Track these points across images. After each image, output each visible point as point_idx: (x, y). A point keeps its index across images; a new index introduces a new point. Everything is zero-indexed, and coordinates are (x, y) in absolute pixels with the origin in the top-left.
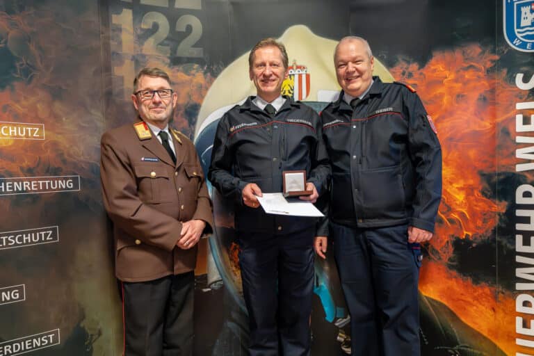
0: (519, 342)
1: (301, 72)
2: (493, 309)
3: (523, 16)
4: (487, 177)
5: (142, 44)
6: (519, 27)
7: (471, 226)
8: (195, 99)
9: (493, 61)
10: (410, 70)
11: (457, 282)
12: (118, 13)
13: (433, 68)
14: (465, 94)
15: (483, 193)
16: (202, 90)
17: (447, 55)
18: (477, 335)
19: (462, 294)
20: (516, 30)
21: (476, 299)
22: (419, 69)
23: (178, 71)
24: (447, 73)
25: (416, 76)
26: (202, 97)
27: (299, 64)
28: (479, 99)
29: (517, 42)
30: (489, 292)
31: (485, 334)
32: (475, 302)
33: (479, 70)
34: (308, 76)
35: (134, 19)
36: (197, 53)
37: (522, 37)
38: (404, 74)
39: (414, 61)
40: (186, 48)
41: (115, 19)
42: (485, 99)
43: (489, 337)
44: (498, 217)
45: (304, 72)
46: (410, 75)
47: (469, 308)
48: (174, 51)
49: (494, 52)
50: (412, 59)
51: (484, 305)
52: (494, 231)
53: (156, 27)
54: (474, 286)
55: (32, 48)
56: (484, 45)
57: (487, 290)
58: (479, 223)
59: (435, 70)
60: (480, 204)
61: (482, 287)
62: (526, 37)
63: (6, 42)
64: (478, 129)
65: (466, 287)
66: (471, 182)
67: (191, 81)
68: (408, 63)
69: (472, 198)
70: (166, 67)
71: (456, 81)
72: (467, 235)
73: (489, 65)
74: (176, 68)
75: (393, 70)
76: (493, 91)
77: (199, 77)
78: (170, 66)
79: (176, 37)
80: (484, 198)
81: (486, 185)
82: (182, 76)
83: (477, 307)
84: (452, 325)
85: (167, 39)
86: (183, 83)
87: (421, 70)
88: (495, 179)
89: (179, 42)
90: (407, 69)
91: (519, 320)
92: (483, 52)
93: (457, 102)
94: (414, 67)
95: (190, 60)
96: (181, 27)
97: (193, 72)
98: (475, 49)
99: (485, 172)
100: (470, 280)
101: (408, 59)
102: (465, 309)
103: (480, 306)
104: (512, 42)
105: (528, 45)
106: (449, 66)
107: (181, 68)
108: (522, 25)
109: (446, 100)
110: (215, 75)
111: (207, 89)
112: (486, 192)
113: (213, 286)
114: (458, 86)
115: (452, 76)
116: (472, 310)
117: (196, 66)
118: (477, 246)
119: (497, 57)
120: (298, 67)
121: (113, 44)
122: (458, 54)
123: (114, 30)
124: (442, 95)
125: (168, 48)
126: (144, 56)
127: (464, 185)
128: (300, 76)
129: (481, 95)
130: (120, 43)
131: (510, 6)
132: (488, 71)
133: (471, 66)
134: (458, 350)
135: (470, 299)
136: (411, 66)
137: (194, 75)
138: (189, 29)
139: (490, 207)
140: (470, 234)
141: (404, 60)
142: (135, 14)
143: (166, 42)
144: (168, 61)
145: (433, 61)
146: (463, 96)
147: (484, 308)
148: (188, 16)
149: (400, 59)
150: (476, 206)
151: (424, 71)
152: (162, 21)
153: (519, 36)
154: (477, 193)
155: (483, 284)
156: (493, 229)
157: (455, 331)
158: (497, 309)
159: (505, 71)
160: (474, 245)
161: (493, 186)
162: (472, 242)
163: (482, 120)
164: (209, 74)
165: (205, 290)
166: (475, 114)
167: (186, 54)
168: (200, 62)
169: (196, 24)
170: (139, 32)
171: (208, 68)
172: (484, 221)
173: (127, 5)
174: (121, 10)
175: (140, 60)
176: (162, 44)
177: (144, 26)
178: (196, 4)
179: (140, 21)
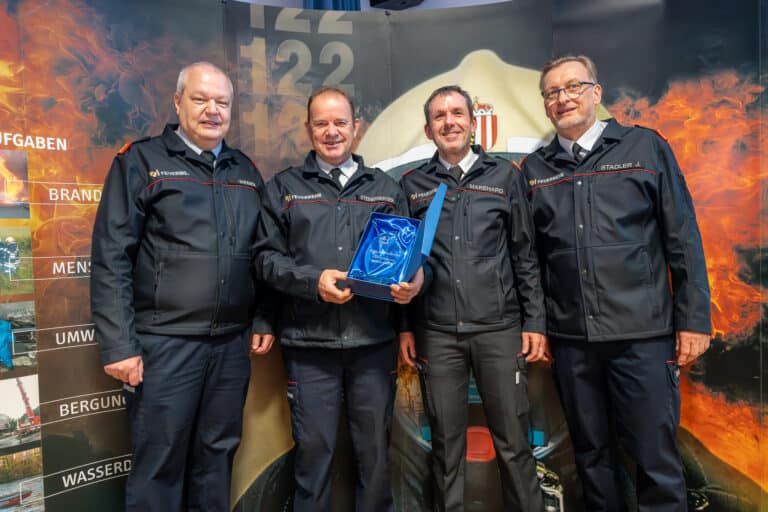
1: (484, 114)
2: (756, 438)
4: (746, 254)
5: (276, 82)
7: (724, 321)
9: (755, 94)
10: (637, 108)
11: (704, 399)
12: (247, 44)
13: (669, 104)
14: (714, 139)
15: (741, 277)
17: (690, 87)
18: (732, 473)
19: (711, 416)
21: (730, 422)
22: (650, 106)
24: (689, 111)
25: (645, 115)
27: (482, 102)
28: (735, 147)
30: (749, 414)
31: (745, 471)
32: (730, 427)
33: (735, 107)
34: (494, 119)
35: (267, 51)
38: (628, 113)
39: (642, 96)
41: (244, 51)
42: (743, 146)
43: (751, 477)
44: (762, 310)
45: (489, 113)
46: (637, 115)
47: (719, 434)
49: (756, 81)
50: (639, 94)
51: (741, 431)
52: (757, 330)
53: (294, 59)
54: (728, 404)
55: (146, 92)
56: (743, 72)
57: (747, 410)
58: (736, 317)
59: (671, 108)
60: (737, 292)
61: (740, 407)
63: (117, 87)
64: (735, 188)
65: (716, 405)
66: (724, 261)
68: (635, 98)
69: (725, 283)
71: (702, 122)
72: (718, 334)
73: (749, 99)
75: (612, 108)
76: (754, 135)
79: (320, 71)
80: (743, 284)
81: (746, 266)
83: (732, 434)
84: (696, 459)
85: (308, 74)
87: (652, 109)
88: (759, 257)
89: (323, 78)
90: (632, 106)
92: (742, 82)
93: (704, 151)
94: (643, 103)
96: (326, 58)
98: (729, 78)
99: (745, 247)
100: (721, 396)
101: (633, 92)
102: (715, 436)
103: (736, 433)
106: (691, 101)
109: (687, 148)
110: (370, 120)
111: (360, 138)
112: (746, 275)
114: (705, 129)
115: (696, 116)
116: (725, 437)
118: (732, 350)
119: (761, 89)
120: (481, 107)
121: (241, 83)
122: (704, 85)
123: (242, 66)
124: (682, 142)
126: (279, 97)
127: (715, 265)
128: (484, 118)
129: (737, 141)
130: (250, 82)
132: (748, 108)
133: (724, 102)
134: (706, 493)
135: (722, 423)
136: (638, 101)
138: (337, 60)
139: (751, 296)
140: (722, 332)
141: (629, 94)
142: (268, 43)
143: (308, 78)
145: (669, 95)
146: (712, 143)
147: (742, 435)
148: (335, 43)
149: (623, 94)
150: (731, 294)
151: (657, 109)
152: (302, 50)
154: (732, 276)
155: (741, 402)
156: (755, 325)
157: (701, 466)
158: (760, 436)
160: (728, 348)
161: (755, 267)
162: (725, 344)
163: (740, 174)
166: (731, 168)
169: (345, 53)
170: (273, 66)
171: (361, 110)
172: (743, 316)
173: (259, 33)
174: (252, 40)
175: (275, 102)
176: (302, 81)
177: (280, 59)
178: (346, 28)
179: (275, 52)
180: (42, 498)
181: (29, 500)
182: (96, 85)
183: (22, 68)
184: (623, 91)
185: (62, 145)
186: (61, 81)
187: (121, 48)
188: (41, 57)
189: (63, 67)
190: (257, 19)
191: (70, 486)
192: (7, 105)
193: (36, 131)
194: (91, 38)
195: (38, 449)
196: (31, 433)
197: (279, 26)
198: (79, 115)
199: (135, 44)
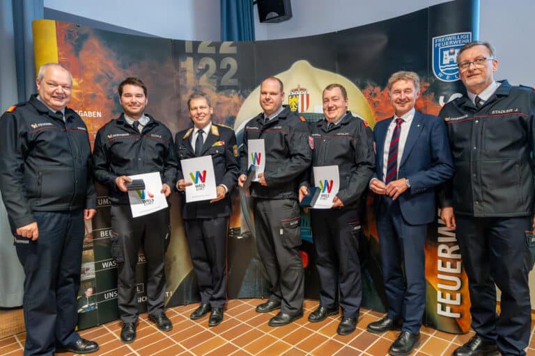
0: (440, 276)
1: (303, 93)
3: (444, 57)
5: (199, 79)
6: (442, 65)
8: (232, 113)
9: (426, 87)
10: (375, 91)
16: (237, 107)
20: (440, 67)
22: (381, 91)
23: (222, 95)
25: (379, 95)
26: (237, 111)
27: (301, 87)
29: (440, 75)
34: (308, 96)
35: (194, 64)
36: (234, 82)
37: (444, 71)
38: (371, 94)
39: (378, 85)
40: (227, 80)
41: (183, 65)
45: (305, 93)
46: (375, 95)
48: (219, 82)
49: (426, 81)
50: (376, 84)
53: (207, 67)
62: (446, 71)
67: (230, 101)
68: (374, 87)
70: (214, 93)
73: (424, 90)
74: (221, 93)
77: (235, 98)
78: (216, 92)
79: (221, 72)
82: (224, 98)
85: (215, 74)
86: (225, 103)
89: (222, 76)
90: (373, 90)
91: (440, 262)
94: (378, 89)
95: (230, 87)
96: (223, 66)
97: (232, 95)
101: (373, 84)
104: (437, 74)
105: (448, 77)
107: (223, 93)
108: (444, 63)
110: (245, 97)
111: (240, 106)
113: (244, 235)
117: (233, 91)
119: (428, 85)
120: (302, 90)
121: (181, 81)
123: (182, 72)
125: (215, 81)
126: (200, 86)
128: (302, 95)
130: (185, 80)
131: (437, 49)
132: (423, 94)
136: (376, 88)
137: (232, 97)
138: (229, 66)
141: (371, 84)
142: (194, 59)
143: (214, 76)
144: (216, 89)
148: (228, 58)
151: (383, 92)
152: (211, 62)
153: (442, 70)
159: (433, 94)
164: (241, 96)
165: (239, 238)
167: (226, 84)
168: (236, 88)
169: (233, 63)
170: (198, 71)
171: (241, 92)
173: (190, 55)
174: (186, 59)
175: (198, 88)
176: (211, 78)
177: (200, 67)
178: (234, 50)
179: (198, 64)
180: (94, 271)
181: (89, 272)
182: (113, 86)
183: (82, 81)
184: (368, 83)
185: (99, 115)
186: (98, 85)
187: (124, 67)
188: (90, 75)
189: (98, 79)
190: (189, 49)
191: (106, 268)
192: (76, 98)
193: (88, 109)
194: (111, 64)
195: (92, 251)
196: (89, 243)
197: (200, 51)
198: (105, 100)
199: (130, 65)
